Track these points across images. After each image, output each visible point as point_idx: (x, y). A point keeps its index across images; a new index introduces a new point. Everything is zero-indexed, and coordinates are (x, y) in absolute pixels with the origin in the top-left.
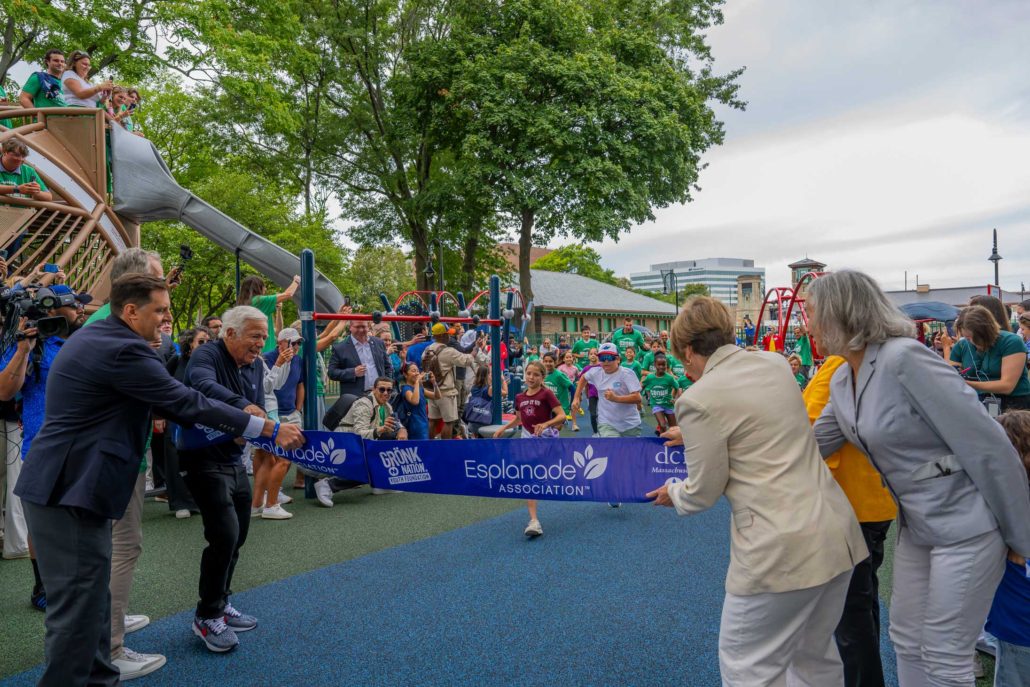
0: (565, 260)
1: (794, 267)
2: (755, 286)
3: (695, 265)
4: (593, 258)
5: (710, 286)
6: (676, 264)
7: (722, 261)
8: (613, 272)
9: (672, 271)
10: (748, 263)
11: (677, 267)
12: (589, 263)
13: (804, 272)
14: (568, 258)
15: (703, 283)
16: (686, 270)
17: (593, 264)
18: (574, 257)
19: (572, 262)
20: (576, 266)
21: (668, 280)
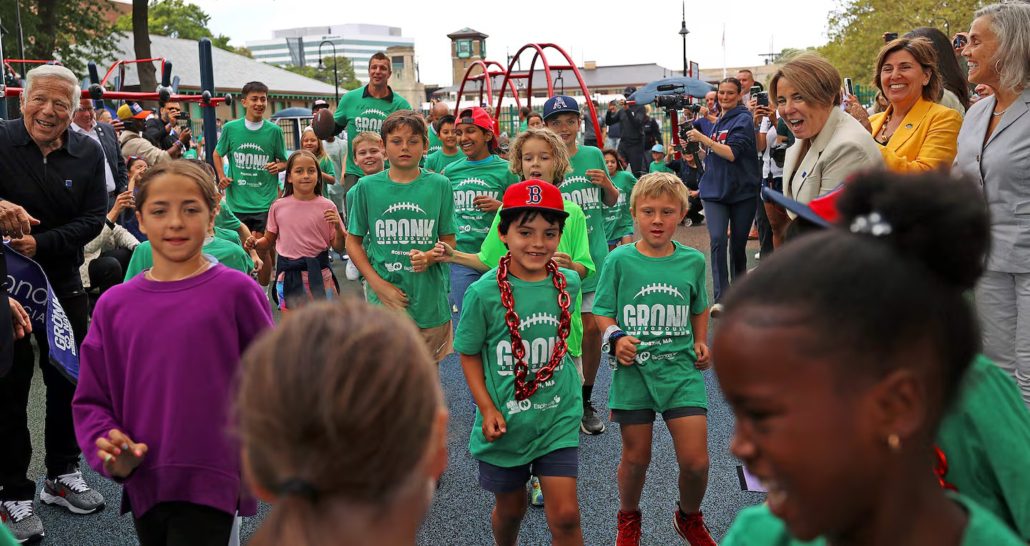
0: (160, 20)
1: (454, 38)
2: (407, 59)
3: (330, 32)
4: (200, 19)
5: (353, 59)
6: (306, 31)
7: (363, 28)
8: (228, 39)
9: (300, 39)
10: (394, 31)
11: (306, 34)
12: (195, 26)
13: (465, 43)
14: (165, 18)
15: (347, 55)
16: (319, 38)
17: (201, 27)
18: (173, 17)
19: (171, 25)
20: (176, 29)
21: (297, 51)
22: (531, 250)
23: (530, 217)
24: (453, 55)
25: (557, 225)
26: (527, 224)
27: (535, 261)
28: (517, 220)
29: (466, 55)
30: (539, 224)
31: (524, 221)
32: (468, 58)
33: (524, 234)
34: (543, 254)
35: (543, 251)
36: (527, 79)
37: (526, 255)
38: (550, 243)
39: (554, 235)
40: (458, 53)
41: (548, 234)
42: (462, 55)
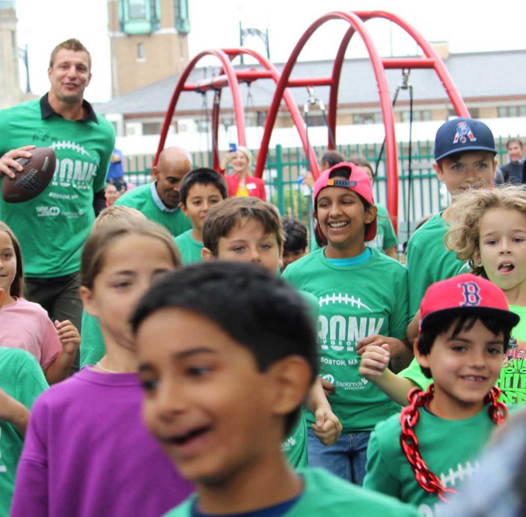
22: (468, 371)
23: (467, 323)
24: (112, 27)
25: (501, 338)
26: (463, 335)
27: (472, 389)
28: (446, 330)
29: (144, 27)
30: (478, 334)
31: (457, 331)
32: (149, 35)
33: (458, 349)
34: (484, 378)
35: (485, 373)
36: (327, 89)
37: (460, 381)
38: (493, 362)
39: (498, 352)
40: (122, 25)
41: (491, 350)
42: (131, 28)
